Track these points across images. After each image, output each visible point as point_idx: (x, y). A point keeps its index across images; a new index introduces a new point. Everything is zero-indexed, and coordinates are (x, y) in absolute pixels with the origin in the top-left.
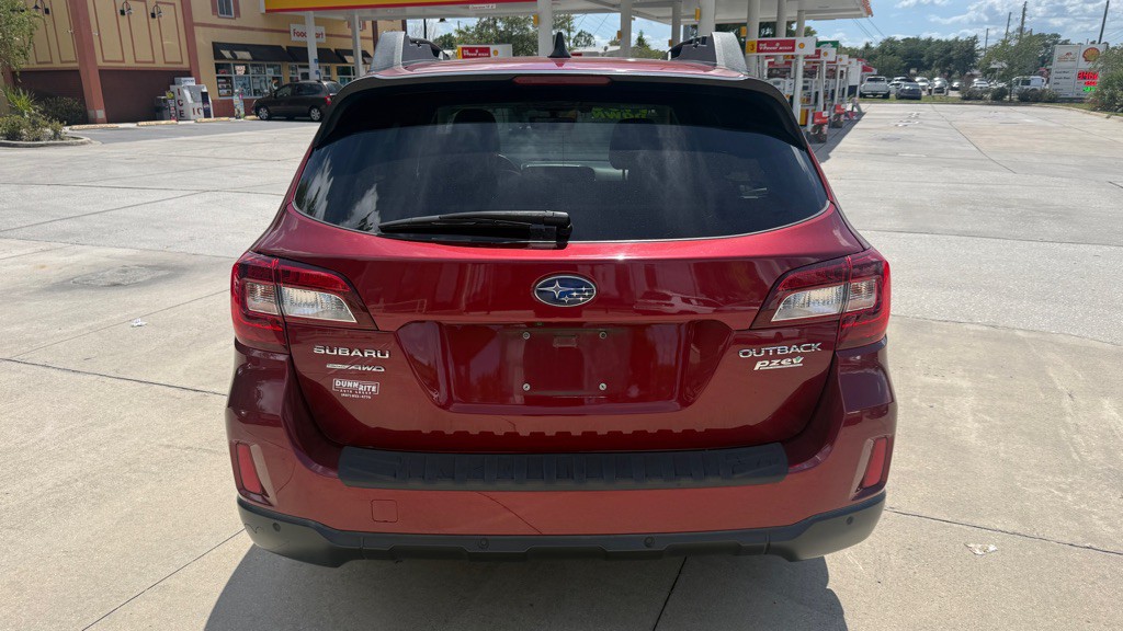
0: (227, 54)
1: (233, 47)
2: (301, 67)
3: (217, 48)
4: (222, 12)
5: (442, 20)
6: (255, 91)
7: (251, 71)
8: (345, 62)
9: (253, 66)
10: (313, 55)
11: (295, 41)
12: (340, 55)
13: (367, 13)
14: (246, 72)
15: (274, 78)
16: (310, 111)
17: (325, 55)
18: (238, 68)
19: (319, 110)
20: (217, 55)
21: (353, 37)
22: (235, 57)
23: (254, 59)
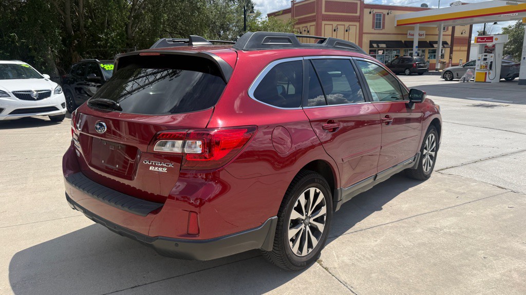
0: (375, 45)
1: (378, 42)
2: (410, 50)
3: (371, 42)
4: (376, 27)
5: (495, 23)
6: (386, 61)
7: (385, 52)
8: (433, 47)
9: (387, 50)
10: (416, 44)
11: (409, 38)
12: (431, 44)
13: (450, 22)
14: (383, 53)
15: (396, 56)
16: (405, 70)
17: (422, 44)
18: (379, 51)
19: (409, 70)
20: (371, 46)
21: (439, 35)
22: (378, 46)
23: (387, 47)
